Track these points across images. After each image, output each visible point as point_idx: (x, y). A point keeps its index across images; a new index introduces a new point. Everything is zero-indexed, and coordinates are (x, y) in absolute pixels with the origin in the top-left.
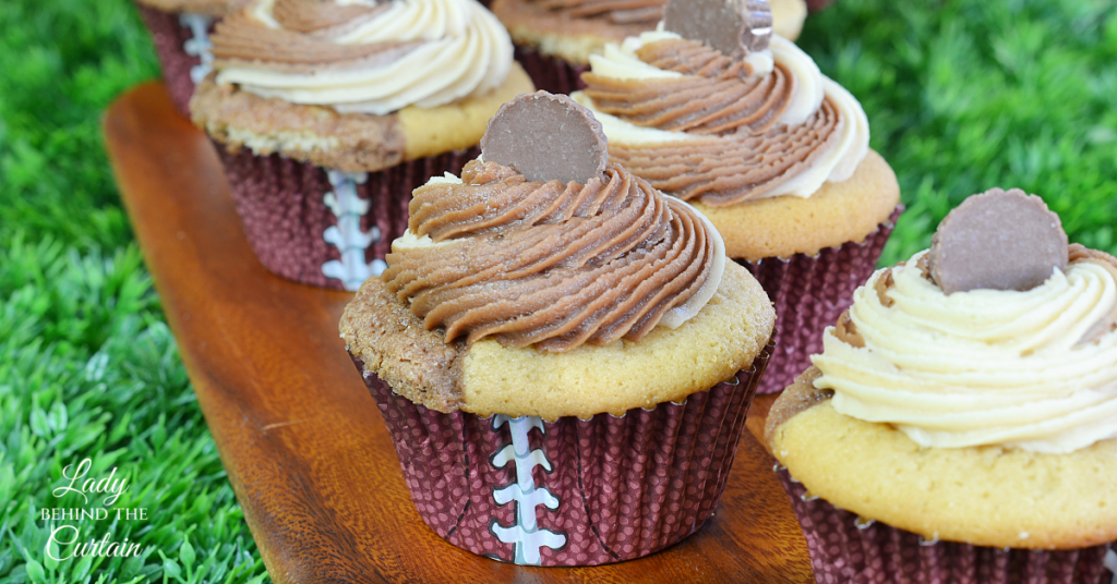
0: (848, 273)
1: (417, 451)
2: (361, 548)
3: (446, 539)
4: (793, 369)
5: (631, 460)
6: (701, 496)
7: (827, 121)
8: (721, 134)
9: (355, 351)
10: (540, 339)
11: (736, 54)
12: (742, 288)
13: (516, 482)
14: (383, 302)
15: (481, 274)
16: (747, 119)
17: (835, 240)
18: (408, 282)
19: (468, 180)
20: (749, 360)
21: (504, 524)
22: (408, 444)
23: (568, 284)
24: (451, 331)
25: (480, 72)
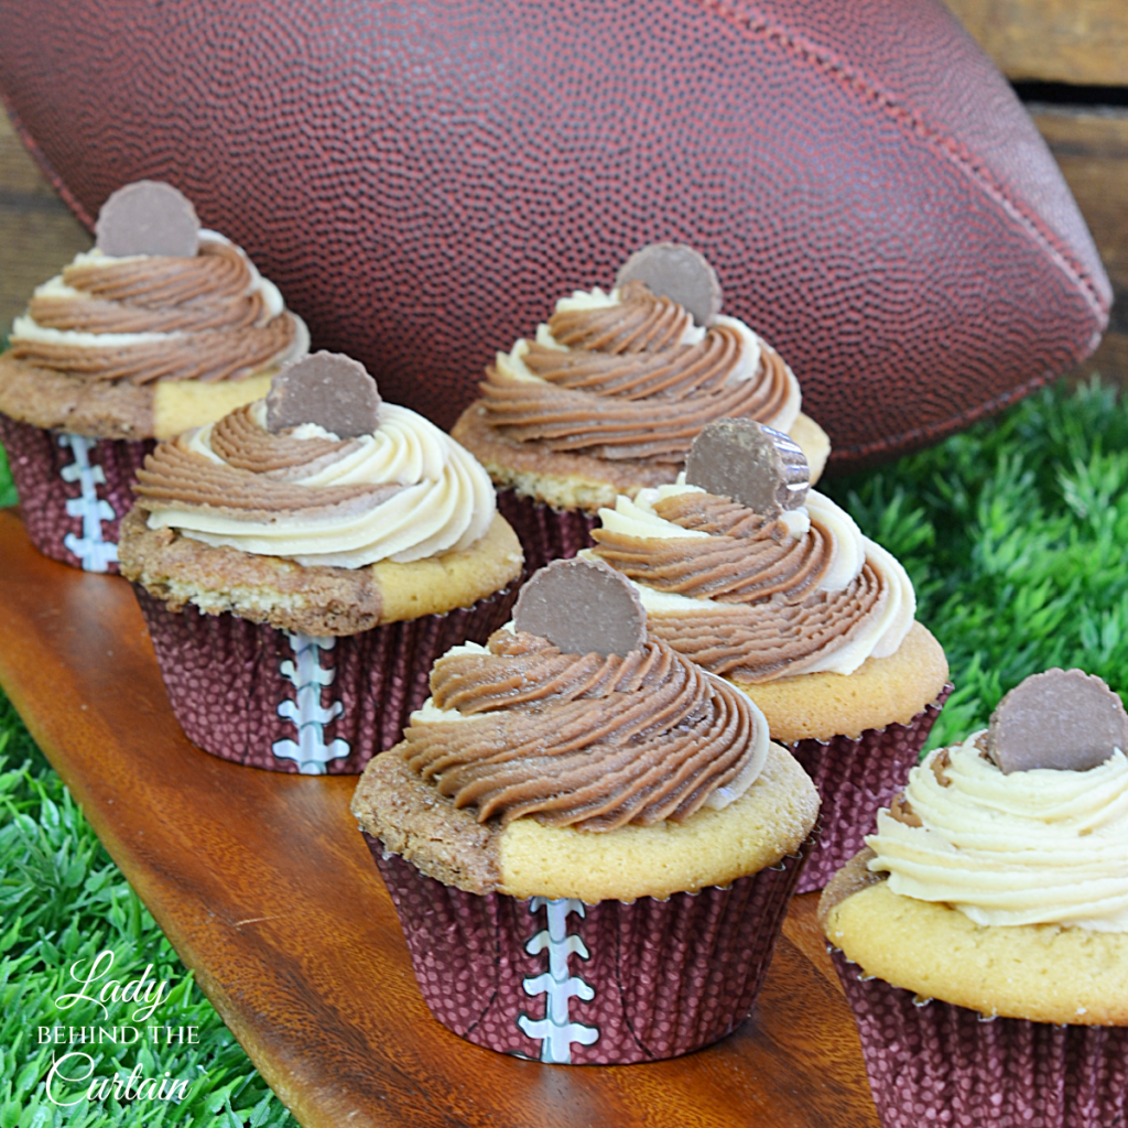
0: (892, 758)
1: (440, 940)
2: (373, 1045)
3: (465, 1037)
4: (829, 866)
5: (671, 949)
6: (740, 992)
7: (869, 589)
8: (753, 603)
9: (374, 831)
10: (582, 818)
11: (769, 512)
12: (785, 770)
13: (548, 971)
14: (403, 780)
15: (520, 749)
16: (783, 586)
17: (879, 723)
18: (436, 757)
19: (499, 651)
20: (795, 846)
21: (533, 1018)
22: (430, 932)
23: (611, 761)
24: (485, 809)
25: (466, 521)
